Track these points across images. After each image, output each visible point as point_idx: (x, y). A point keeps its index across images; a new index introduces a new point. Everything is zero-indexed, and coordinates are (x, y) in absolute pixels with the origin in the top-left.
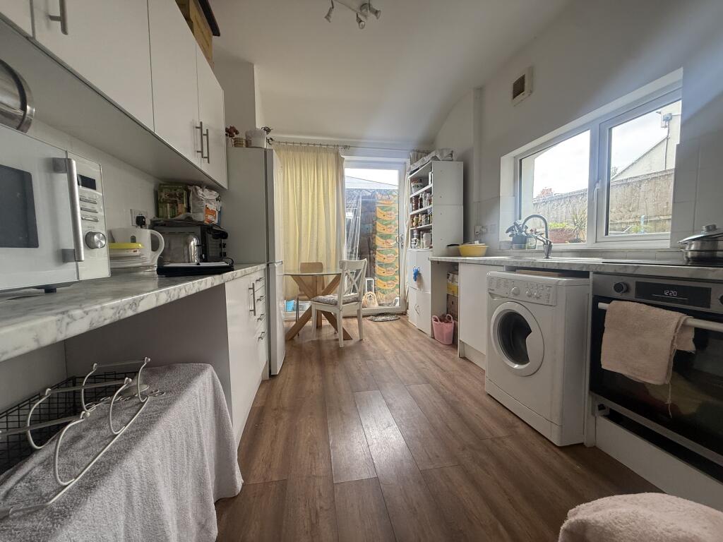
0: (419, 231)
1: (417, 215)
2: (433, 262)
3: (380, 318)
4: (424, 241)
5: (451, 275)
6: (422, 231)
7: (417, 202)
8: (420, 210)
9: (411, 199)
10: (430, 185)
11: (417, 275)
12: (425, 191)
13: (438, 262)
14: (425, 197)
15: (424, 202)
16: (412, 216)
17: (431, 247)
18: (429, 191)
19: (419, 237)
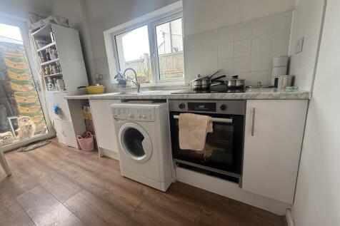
0: (52, 78)
1: (48, 65)
2: (68, 100)
3: (31, 147)
4: (58, 85)
5: (85, 107)
6: (54, 77)
7: (45, 55)
8: (49, 62)
9: (39, 52)
10: (54, 43)
11: (58, 110)
12: (51, 47)
13: (73, 100)
14: (52, 52)
15: (51, 56)
16: (43, 67)
17: (65, 90)
18: (53, 47)
19: (53, 83)
